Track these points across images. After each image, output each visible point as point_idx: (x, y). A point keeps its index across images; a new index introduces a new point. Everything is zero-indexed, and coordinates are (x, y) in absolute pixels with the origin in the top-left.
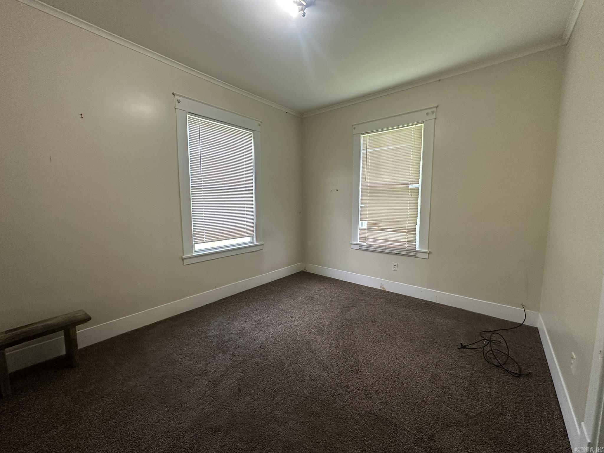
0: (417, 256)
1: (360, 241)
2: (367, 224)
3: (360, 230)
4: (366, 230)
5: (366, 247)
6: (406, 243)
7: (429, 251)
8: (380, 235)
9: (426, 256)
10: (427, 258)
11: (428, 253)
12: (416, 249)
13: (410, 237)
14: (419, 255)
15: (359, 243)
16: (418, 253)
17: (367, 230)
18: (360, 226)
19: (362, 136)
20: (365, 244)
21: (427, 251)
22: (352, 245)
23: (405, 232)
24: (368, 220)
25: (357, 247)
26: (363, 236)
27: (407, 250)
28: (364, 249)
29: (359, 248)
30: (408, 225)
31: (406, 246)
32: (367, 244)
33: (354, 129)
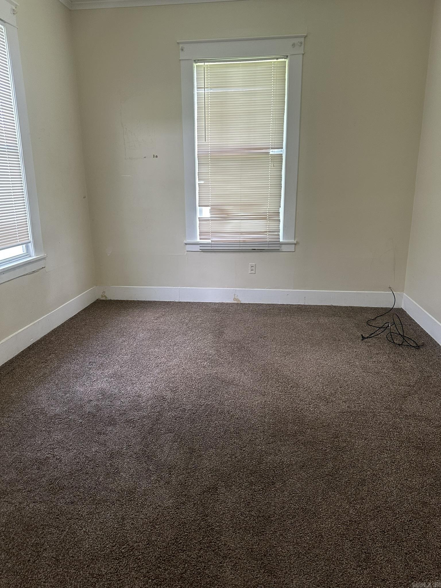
0: (281, 250)
1: (200, 239)
2: (211, 212)
3: (199, 221)
4: (209, 220)
5: (211, 246)
6: (267, 234)
7: (296, 241)
8: (231, 226)
9: (292, 248)
10: (294, 251)
11: (295, 244)
12: (280, 241)
13: (272, 225)
14: (284, 248)
15: (198, 240)
16: (283, 246)
17: (212, 220)
18: (198, 216)
19: (195, 65)
20: (209, 241)
21: (293, 241)
22: (187, 246)
23: (265, 219)
24: (211, 205)
25: (197, 248)
26: (204, 230)
27: (270, 243)
28: (206, 249)
29: (200, 249)
30: (268, 208)
31: (268, 238)
32: (212, 241)
33: (181, 51)
